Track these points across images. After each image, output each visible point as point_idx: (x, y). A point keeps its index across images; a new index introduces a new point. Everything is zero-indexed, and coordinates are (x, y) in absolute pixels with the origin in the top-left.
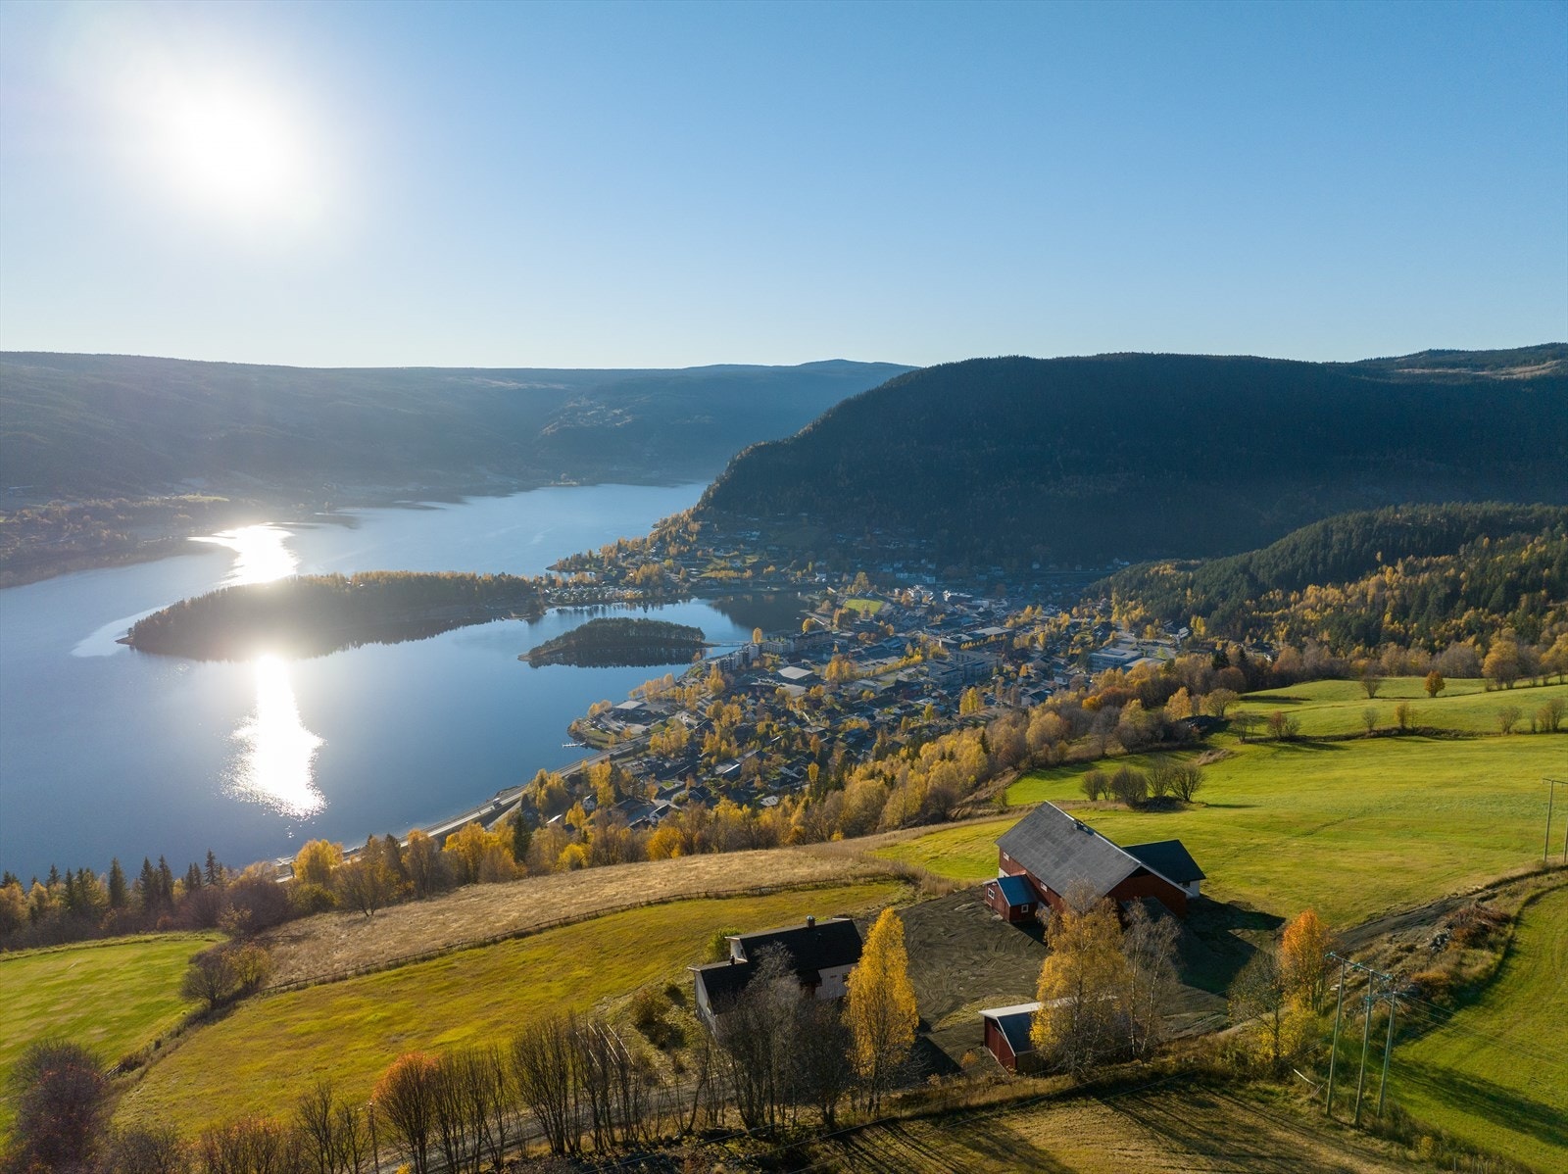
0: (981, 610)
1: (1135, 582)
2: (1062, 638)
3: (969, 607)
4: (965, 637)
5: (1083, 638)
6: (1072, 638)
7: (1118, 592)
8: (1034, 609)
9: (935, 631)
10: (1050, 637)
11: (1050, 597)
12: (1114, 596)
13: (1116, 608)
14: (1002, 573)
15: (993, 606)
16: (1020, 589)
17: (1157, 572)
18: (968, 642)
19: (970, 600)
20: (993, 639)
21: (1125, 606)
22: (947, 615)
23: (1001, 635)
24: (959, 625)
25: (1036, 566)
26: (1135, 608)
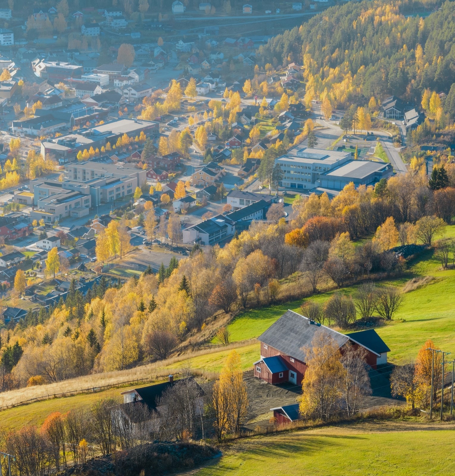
0: (99, 90)
1: (338, 36)
2: (231, 135)
3: (79, 86)
4: (81, 140)
5: (263, 132)
6: (246, 134)
7: (312, 53)
8: (184, 85)
9: (29, 131)
10: (213, 132)
11: (205, 65)
12: (306, 59)
13: (311, 79)
14: (122, 23)
15: (116, 82)
16: (157, 52)
17: (372, 19)
18: (87, 147)
19: (77, 74)
20: (125, 140)
21: (323, 77)
22: (46, 102)
23: (137, 133)
24: (66, 118)
25: (178, 9)
26: (340, 79)
